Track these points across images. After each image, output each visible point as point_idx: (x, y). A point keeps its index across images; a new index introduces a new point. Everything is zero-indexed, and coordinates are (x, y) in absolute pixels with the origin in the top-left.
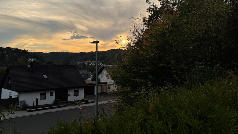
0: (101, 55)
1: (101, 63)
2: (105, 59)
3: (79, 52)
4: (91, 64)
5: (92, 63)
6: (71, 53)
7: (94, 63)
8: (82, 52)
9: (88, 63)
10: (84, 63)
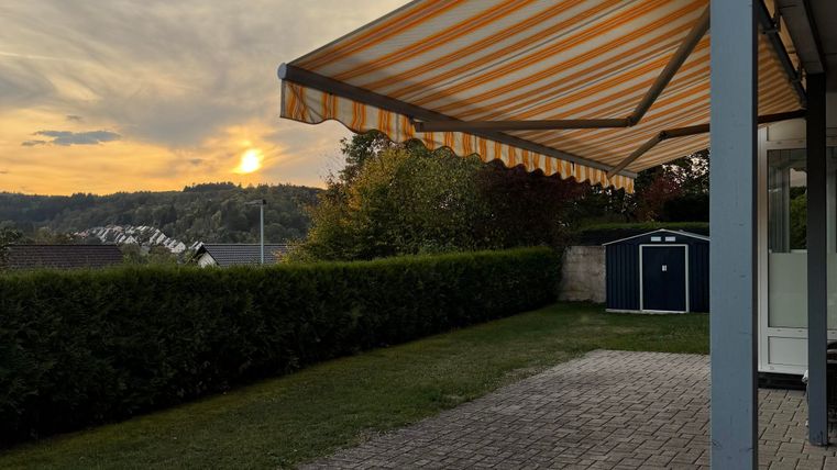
0: (160, 207)
1: (163, 236)
2: (177, 221)
3: (70, 195)
4: (124, 237)
5: (127, 236)
6: (36, 198)
7: (134, 235)
8: (80, 195)
9: (111, 236)
10: (92, 235)
